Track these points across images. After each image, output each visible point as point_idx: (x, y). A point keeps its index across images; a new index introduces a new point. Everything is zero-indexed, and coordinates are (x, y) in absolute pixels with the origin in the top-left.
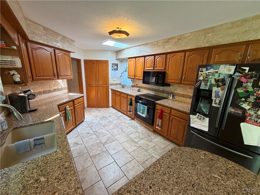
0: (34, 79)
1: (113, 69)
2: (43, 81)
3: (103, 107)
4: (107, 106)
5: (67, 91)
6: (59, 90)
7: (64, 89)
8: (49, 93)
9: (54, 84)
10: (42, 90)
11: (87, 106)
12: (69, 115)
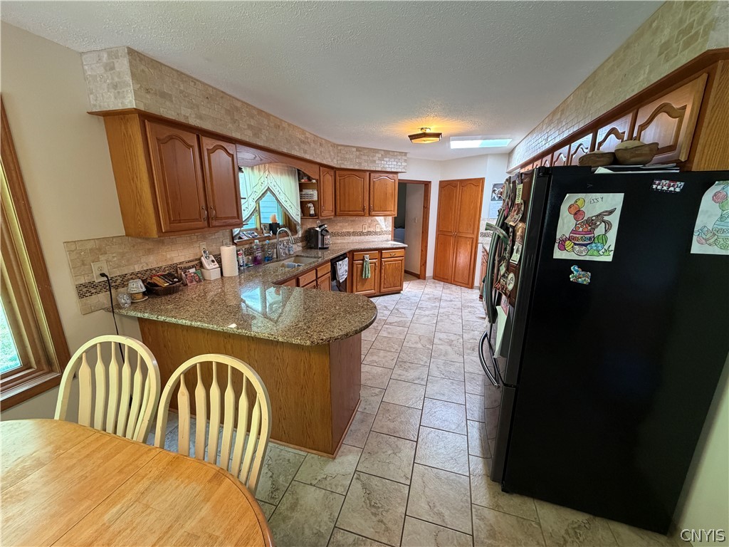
0: (337, 214)
1: (496, 198)
2: (354, 218)
3: (461, 284)
4: (468, 284)
5: (390, 237)
6: (376, 233)
7: (386, 233)
8: (361, 235)
9: (370, 224)
10: (352, 230)
11: (432, 275)
12: (367, 269)
